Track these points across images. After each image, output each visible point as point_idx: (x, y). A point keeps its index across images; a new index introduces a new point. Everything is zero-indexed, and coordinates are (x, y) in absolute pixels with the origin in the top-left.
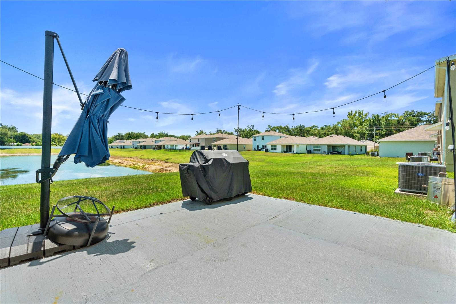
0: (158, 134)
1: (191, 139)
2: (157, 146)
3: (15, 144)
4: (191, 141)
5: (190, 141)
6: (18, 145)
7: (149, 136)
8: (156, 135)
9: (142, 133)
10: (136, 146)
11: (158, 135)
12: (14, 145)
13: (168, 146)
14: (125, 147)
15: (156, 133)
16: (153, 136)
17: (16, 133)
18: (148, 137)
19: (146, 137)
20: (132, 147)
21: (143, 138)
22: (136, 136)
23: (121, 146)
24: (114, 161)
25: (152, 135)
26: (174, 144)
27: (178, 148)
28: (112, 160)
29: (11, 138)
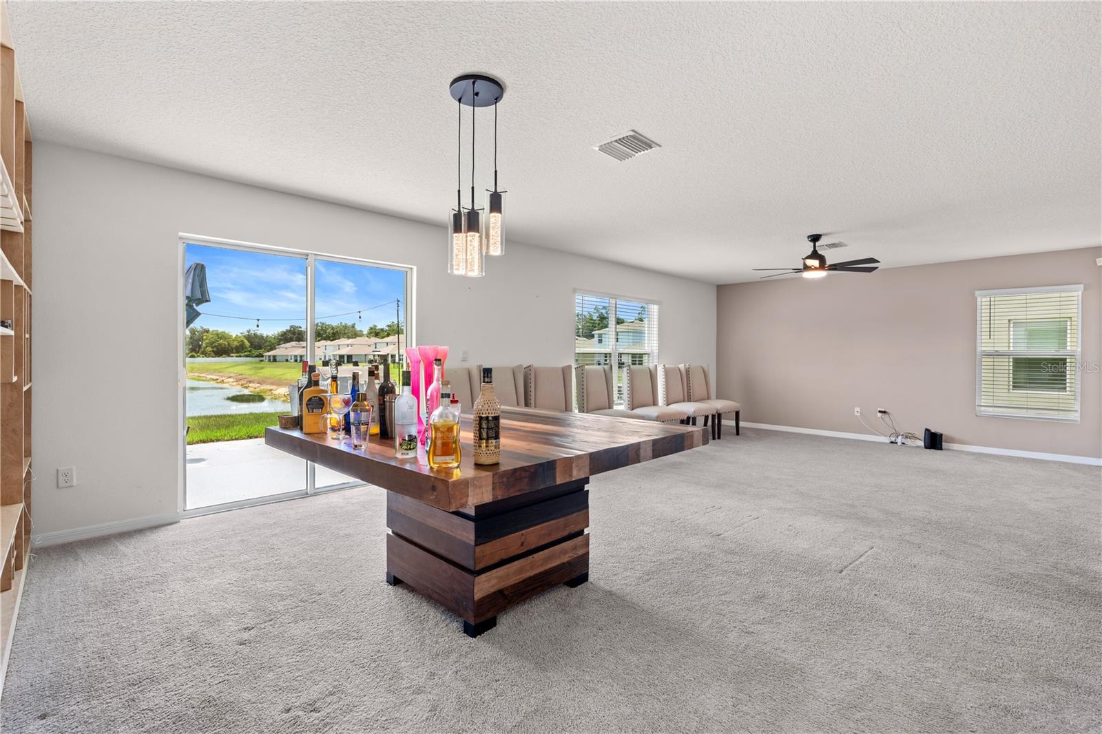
7: (365, 332)
9: (350, 324)
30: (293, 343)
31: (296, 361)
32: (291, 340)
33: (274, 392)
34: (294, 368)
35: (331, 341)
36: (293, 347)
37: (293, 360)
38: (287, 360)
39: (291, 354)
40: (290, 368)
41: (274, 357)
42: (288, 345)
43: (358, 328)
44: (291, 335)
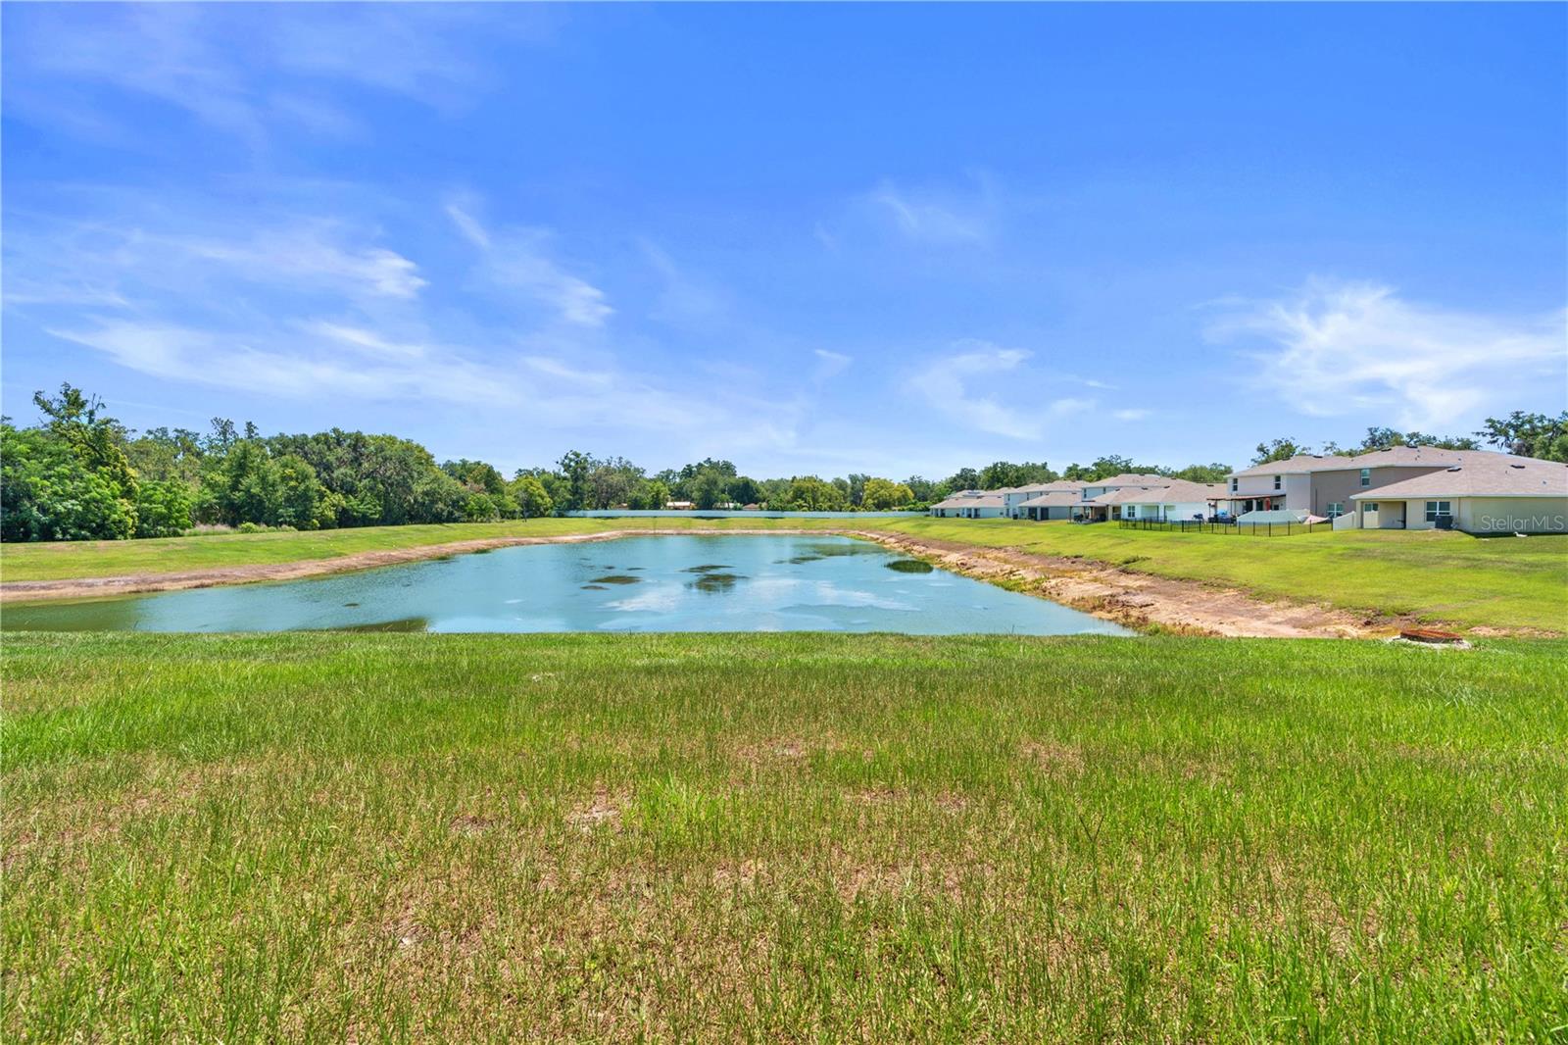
0: (1095, 464)
1: (1235, 481)
2: (1091, 507)
3: (731, 505)
4: (1235, 488)
5: (1231, 488)
6: (735, 509)
7: (1061, 474)
8: (1086, 470)
9: (1039, 463)
10: (1014, 509)
11: (1094, 468)
12: (728, 509)
13: (1134, 507)
14: (981, 513)
15: (1086, 463)
16: (1075, 474)
17: (732, 480)
18: (1058, 479)
19: (1051, 478)
20: (1001, 514)
21: (1040, 482)
22: (1017, 477)
23: (969, 509)
24: (946, 560)
25: (1070, 469)
26: (1159, 501)
27: (1175, 515)
28: (939, 556)
29: (723, 492)
30: (965, 492)
31: (969, 516)
32: (961, 488)
33: (943, 559)
34: (967, 526)
35: (1016, 487)
36: (965, 496)
37: (966, 515)
38: (958, 515)
39: (964, 506)
40: (963, 526)
41: (942, 510)
42: (960, 494)
43: (1051, 468)
44: (962, 482)
